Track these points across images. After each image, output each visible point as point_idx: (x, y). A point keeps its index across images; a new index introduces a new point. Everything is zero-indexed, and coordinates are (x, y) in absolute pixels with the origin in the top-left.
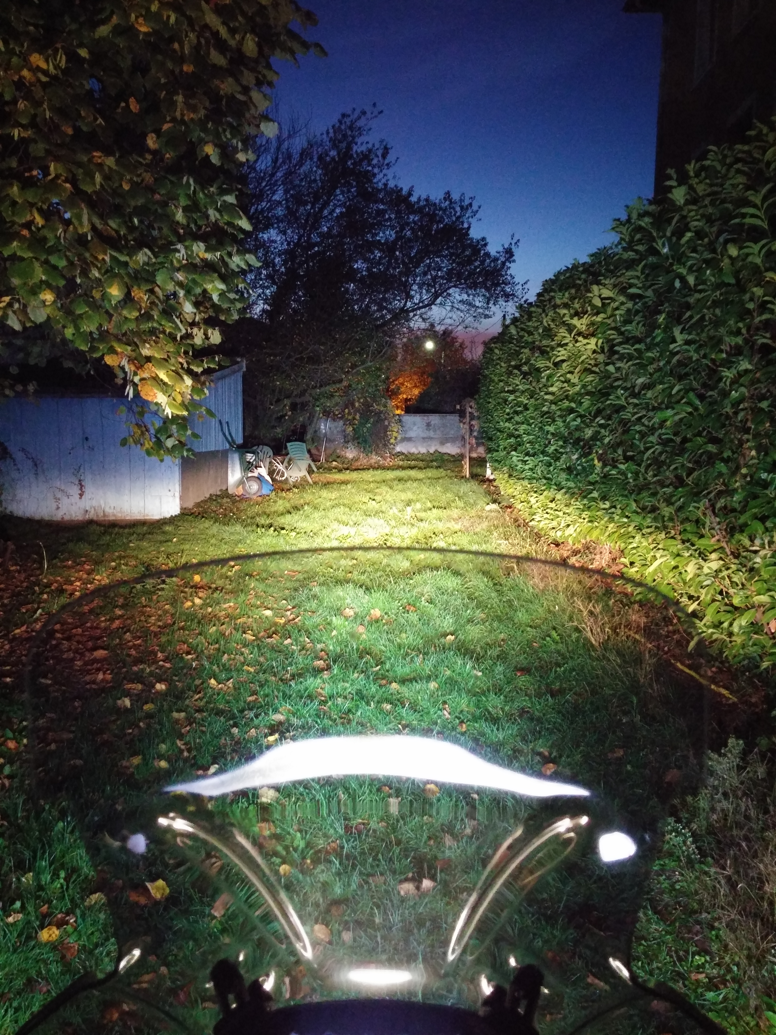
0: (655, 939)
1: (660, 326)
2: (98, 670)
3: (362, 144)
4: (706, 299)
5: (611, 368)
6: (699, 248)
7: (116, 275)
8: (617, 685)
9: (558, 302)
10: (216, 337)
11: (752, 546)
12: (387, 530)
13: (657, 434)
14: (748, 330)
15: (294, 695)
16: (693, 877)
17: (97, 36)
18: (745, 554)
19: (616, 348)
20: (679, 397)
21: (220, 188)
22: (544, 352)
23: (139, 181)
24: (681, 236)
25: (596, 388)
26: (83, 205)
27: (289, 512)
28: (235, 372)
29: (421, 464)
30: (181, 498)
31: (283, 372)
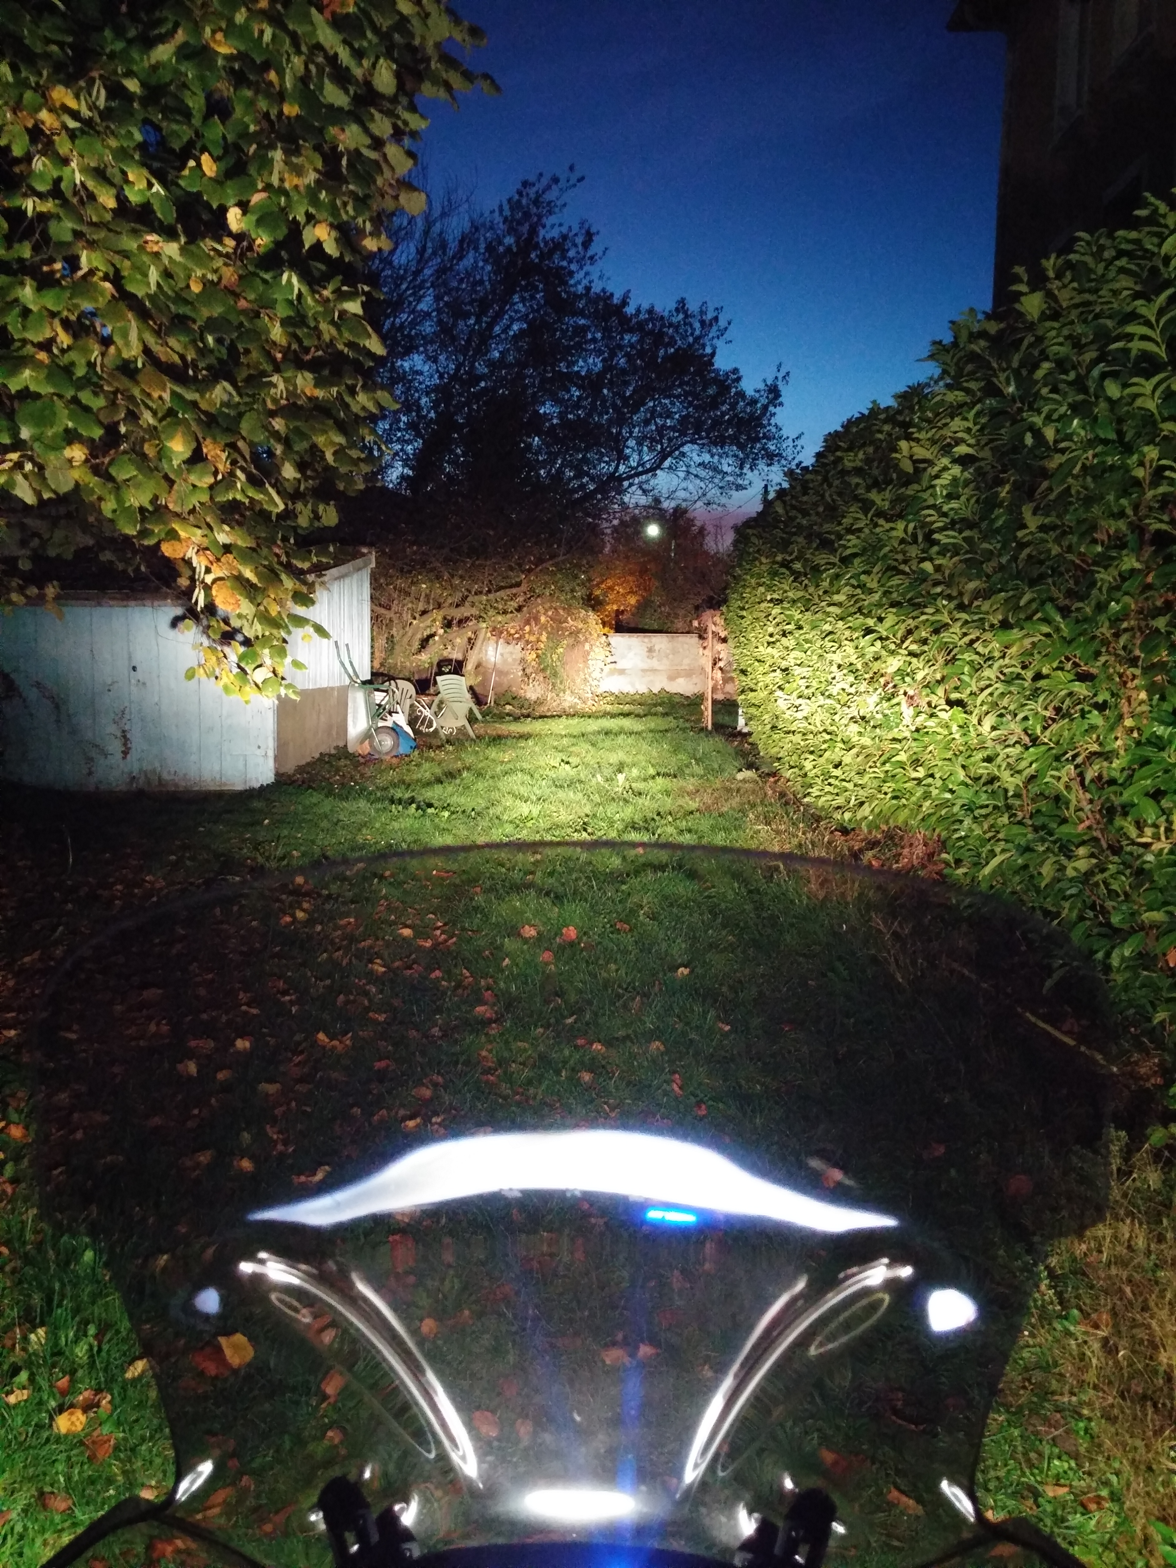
1: (1002, 502)
2: (149, 1018)
3: (553, 226)
4: (1073, 461)
5: (928, 566)
6: (1062, 386)
7: (179, 422)
9: (848, 465)
10: (330, 516)
11: (1141, 836)
12: (587, 810)
13: (996, 665)
14: (1136, 511)
15: (446, 1060)
16: (1051, 1339)
17: (153, 61)
18: (1129, 848)
19: (936, 536)
20: (1029, 612)
21: (337, 290)
22: (826, 542)
23: (216, 279)
24: (1036, 366)
25: (903, 595)
26: (130, 315)
27: (439, 781)
28: (359, 569)
29: (639, 710)
30: (276, 758)
31: (432, 570)
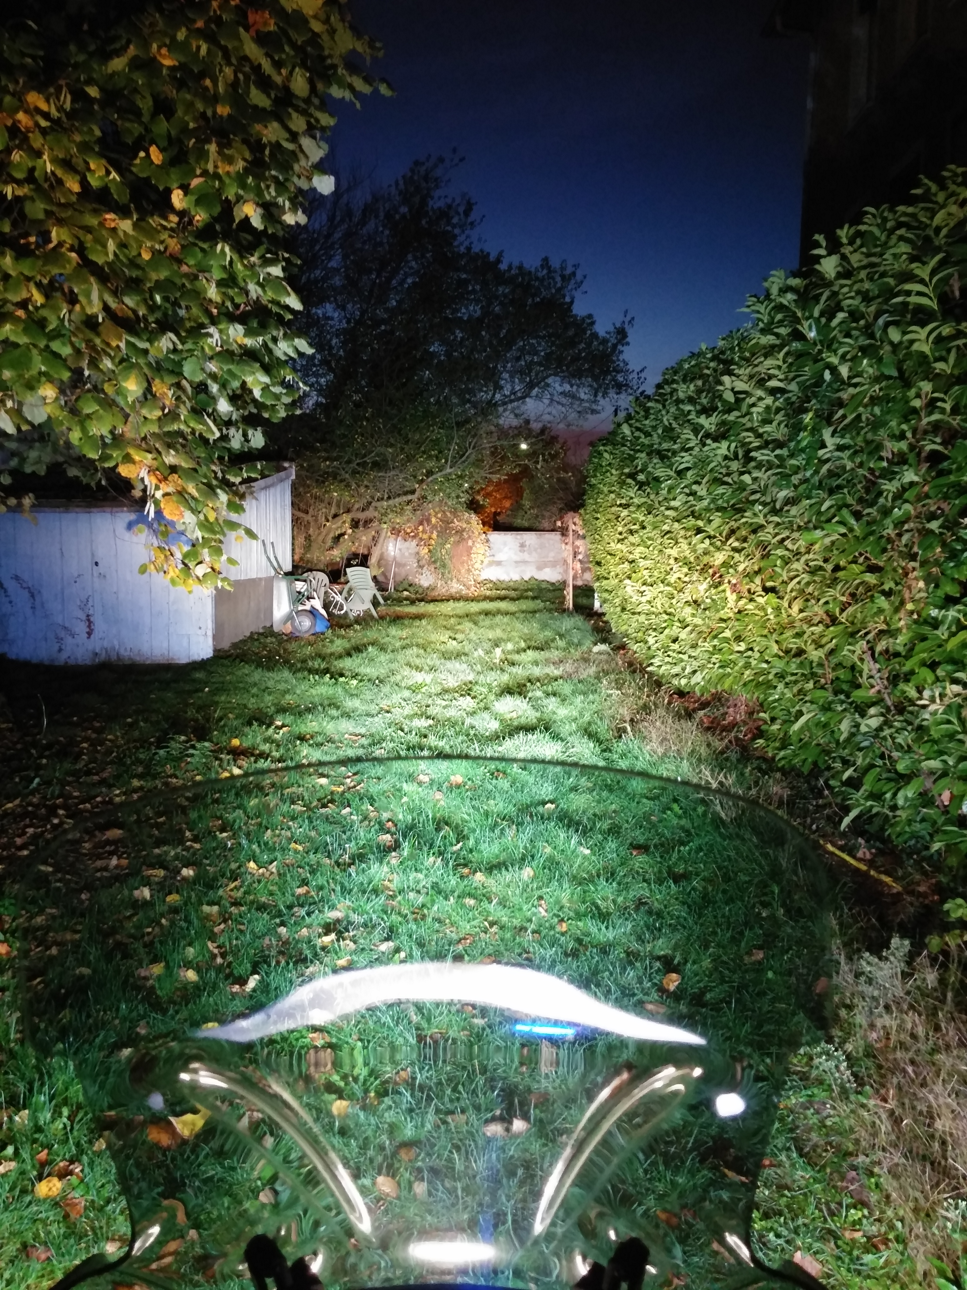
0: (800, 1189)
1: (806, 427)
2: (112, 853)
3: (439, 198)
4: (863, 394)
5: (747, 478)
6: (854, 333)
7: (133, 366)
8: (754, 869)
9: (681, 395)
10: (258, 440)
11: (921, 698)
12: (471, 677)
13: (803, 559)
14: (914, 436)
15: (355, 889)
16: (848, 1110)
17: (110, 71)
18: (911, 708)
19: (753, 454)
20: (830, 515)
21: (262, 257)
22: (663, 456)
23: (162, 249)
24: (832, 317)
25: (728, 502)
26: (92, 279)
27: (349, 655)
28: (282, 481)
29: (513, 594)
30: (215, 637)
31: (342, 481)
